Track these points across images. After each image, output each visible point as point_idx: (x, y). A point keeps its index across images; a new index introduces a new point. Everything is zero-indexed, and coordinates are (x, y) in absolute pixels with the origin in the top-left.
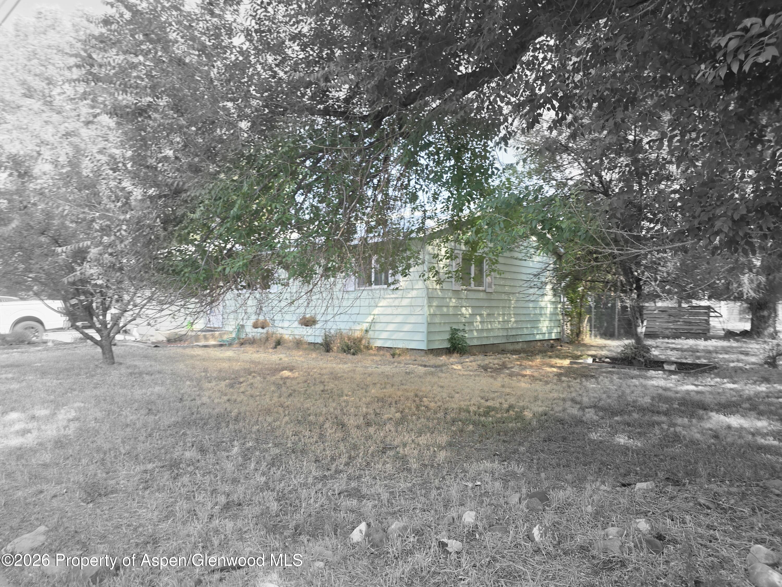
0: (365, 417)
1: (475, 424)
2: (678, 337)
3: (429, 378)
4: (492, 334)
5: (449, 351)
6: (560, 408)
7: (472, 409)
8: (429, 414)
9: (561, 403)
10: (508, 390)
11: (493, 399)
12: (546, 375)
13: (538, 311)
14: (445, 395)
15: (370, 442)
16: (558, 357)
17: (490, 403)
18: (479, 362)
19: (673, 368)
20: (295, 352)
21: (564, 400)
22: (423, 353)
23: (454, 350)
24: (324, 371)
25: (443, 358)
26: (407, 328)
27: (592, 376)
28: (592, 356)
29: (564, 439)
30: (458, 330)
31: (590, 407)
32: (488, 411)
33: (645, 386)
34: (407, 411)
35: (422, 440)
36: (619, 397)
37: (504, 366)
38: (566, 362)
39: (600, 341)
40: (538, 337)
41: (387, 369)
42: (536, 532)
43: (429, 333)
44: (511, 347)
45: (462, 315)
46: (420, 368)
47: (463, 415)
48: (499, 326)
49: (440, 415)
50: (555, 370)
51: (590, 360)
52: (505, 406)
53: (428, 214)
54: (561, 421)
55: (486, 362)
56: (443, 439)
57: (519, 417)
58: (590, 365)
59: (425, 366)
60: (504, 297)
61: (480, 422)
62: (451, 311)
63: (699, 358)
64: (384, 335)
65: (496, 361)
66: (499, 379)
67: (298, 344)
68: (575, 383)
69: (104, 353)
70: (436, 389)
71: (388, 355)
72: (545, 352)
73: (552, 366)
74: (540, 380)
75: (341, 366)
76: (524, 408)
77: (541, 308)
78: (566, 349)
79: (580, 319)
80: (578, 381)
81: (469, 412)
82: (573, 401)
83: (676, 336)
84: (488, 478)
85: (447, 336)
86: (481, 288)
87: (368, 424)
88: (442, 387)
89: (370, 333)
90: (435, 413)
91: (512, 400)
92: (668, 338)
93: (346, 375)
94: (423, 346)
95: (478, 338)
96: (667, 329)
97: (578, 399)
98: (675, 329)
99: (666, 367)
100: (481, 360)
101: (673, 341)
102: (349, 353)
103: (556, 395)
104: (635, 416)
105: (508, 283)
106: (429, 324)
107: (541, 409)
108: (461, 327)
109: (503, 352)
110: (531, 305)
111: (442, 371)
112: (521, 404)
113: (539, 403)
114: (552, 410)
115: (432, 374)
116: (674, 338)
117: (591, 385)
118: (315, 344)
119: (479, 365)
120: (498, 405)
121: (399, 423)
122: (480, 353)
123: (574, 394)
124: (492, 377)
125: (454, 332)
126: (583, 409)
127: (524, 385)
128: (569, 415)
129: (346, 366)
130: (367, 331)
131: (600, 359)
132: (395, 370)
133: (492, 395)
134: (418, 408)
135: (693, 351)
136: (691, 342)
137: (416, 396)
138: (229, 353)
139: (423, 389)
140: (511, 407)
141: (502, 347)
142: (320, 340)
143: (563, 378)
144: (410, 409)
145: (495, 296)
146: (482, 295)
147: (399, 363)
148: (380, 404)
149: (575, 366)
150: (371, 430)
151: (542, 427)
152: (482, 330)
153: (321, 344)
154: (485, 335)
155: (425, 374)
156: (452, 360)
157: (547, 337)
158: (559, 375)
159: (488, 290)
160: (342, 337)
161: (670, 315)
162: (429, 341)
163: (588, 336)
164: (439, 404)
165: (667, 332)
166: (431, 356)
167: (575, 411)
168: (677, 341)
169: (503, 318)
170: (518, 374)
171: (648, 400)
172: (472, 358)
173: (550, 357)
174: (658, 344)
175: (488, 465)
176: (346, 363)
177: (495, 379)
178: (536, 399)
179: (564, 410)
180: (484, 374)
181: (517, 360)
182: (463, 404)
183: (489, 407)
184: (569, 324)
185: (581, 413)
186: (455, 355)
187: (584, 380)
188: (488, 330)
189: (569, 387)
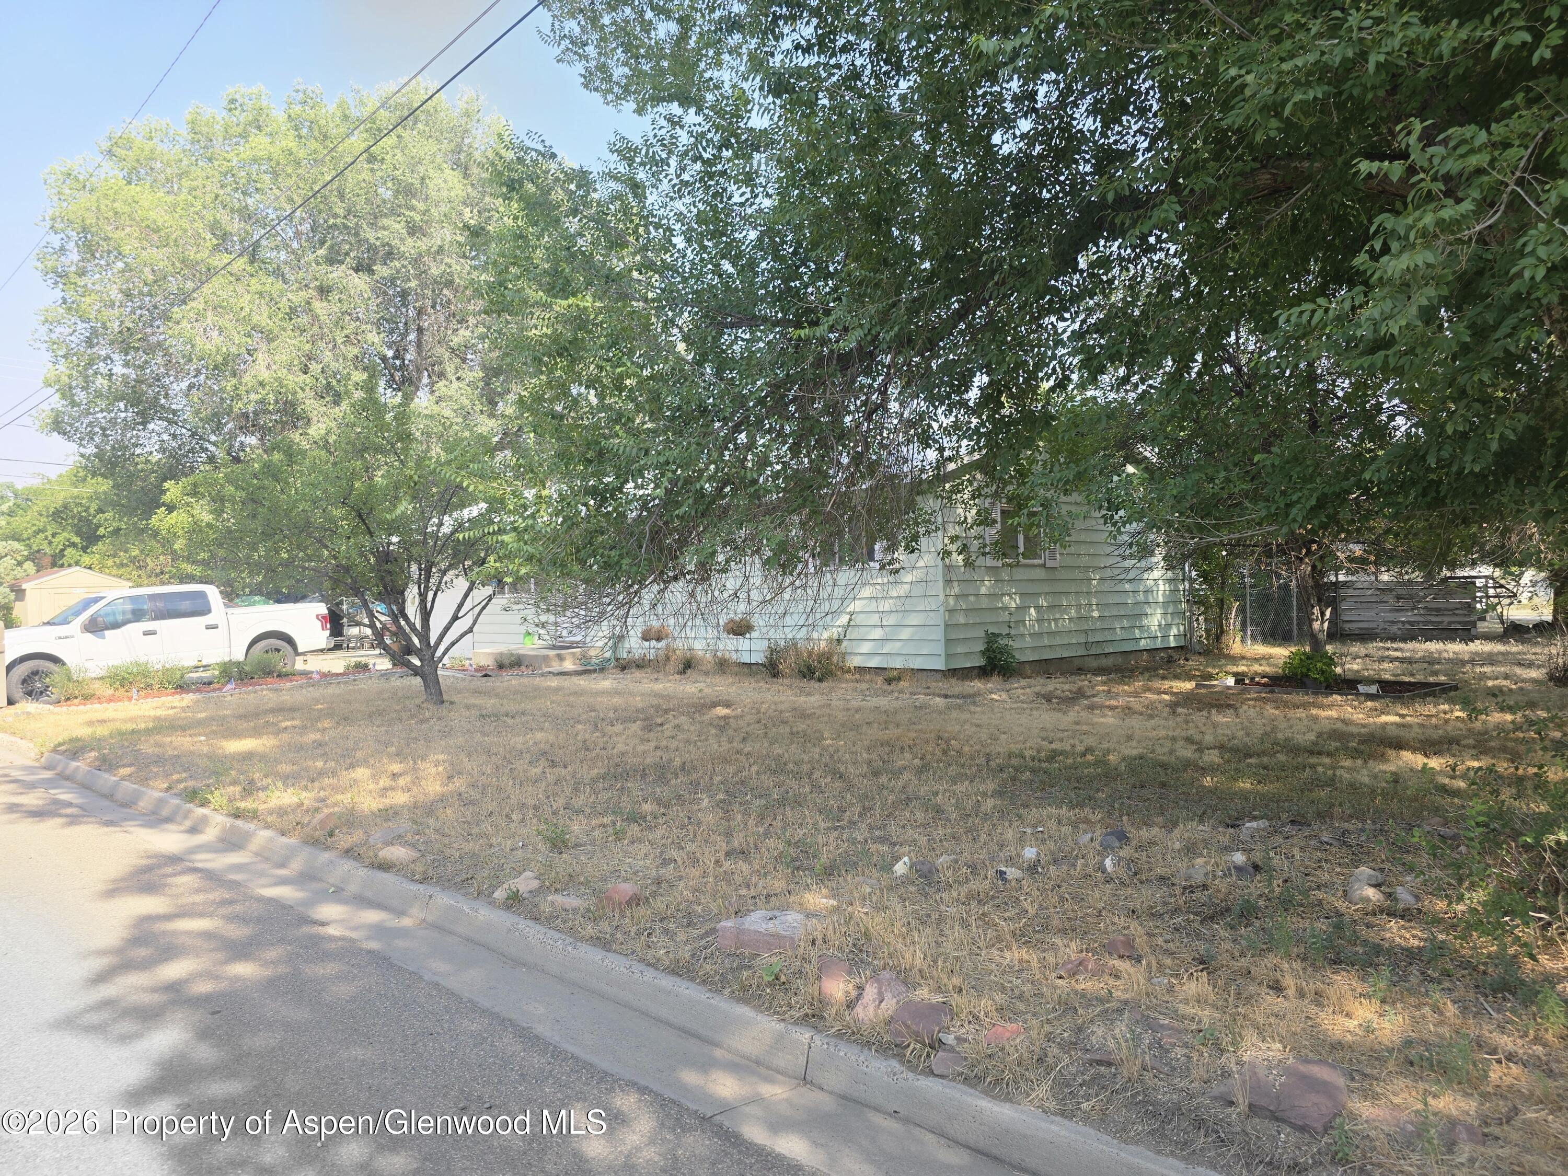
0: (869, 763)
1: (1033, 771)
2: (1413, 638)
3: (955, 714)
4: (1058, 641)
5: (984, 672)
6: (1166, 750)
7: (1028, 753)
8: (963, 760)
9: (1168, 744)
10: (1085, 728)
11: (1061, 740)
12: (1151, 706)
13: (1141, 597)
14: (984, 736)
15: (885, 793)
16: (1177, 677)
17: (1053, 746)
18: (1037, 689)
19: (1373, 689)
20: (718, 679)
21: (1174, 739)
22: (939, 676)
23: (993, 669)
24: (781, 707)
25: (977, 685)
26: (905, 634)
27: (1229, 706)
28: (1235, 675)
29: (1163, 785)
30: (999, 635)
31: (1214, 748)
32: (1053, 756)
33: (1315, 719)
34: (928, 757)
35: (959, 788)
36: (1266, 733)
37: (1080, 694)
38: (1189, 686)
39: (1261, 649)
40: (1143, 644)
41: (883, 702)
42: (1108, 863)
43: (948, 641)
44: (1094, 664)
45: (1005, 608)
46: (938, 699)
47: (1015, 762)
48: (1073, 627)
49: (982, 760)
50: (1167, 697)
51: (1231, 681)
52: (1080, 748)
53: (947, 454)
54: (1164, 766)
55: (1050, 688)
56: (990, 786)
57: (1101, 762)
58: (1229, 688)
59: (946, 696)
60: (1077, 574)
61: (1040, 769)
62: (985, 603)
63: (1435, 673)
64: (865, 648)
65: (1067, 687)
66: (1071, 713)
67: (722, 665)
68: (1199, 718)
69: (426, 686)
70: (969, 729)
71: (880, 680)
72: (1156, 669)
73: (1160, 693)
74: (1141, 714)
75: (803, 698)
76: (1108, 751)
77: (1147, 591)
78: (1194, 663)
79: (1221, 609)
80: (1205, 713)
81: (1024, 757)
82: (1189, 740)
83: (1409, 636)
84: (1052, 824)
85: (981, 647)
86: (1036, 561)
87: (876, 774)
88: (978, 726)
89: (845, 644)
90: (973, 759)
91: (1091, 741)
92: (1393, 639)
93: (818, 712)
94: (940, 665)
95: (1034, 648)
96: (1393, 622)
97: (1197, 737)
98: (1409, 622)
99: (1362, 688)
100: (1042, 685)
101: (1402, 645)
102: (811, 678)
103: (1162, 733)
104: (1281, 757)
105: (1083, 549)
106: (947, 626)
107: (1135, 752)
108: (1005, 631)
109: (1080, 671)
110: (1127, 587)
111: (974, 703)
112: (1105, 745)
113: (1134, 744)
114: (1153, 751)
115: (959, 707)
116: (1404, 640)
117: (1222, 718)
118: (749, 665)
119: (1038, 694)
120: (1068, 748)
121: (920, 771)
122: (1038, 673)
123: (1190, 732)
124: (1060, 710)
125: (991, 638)
126: (1200, 750)
127: (1110, 719)
128: (1177, 758)
129: (812, 699)
130: (839, 641)
131: (1252, 679)
132: (896, 704)
133: (1060, 735)
134: (945, 752)
135: (1431, 661)
136: (1433, 646)
137: (940, 738)
138: (606, 683)
139: (950, 728)
140: (1089, 750)
141: (1077, 662)
142: (758, 658)
143: (1180, 710)
144: (933, 754)
145: (1064, 575)
146: (1040, 574)
147: (901, 692)
148: (887, 749)
149: (1203, 691)
150: (884, 779)
151: (1132, 770)
152: (1039, 635)
153: (764, 665)
154: (1046, 642)
155: (948, 708)
156: (990, 685)
157: (1159, 644)
158: (1173, 706)
159: (1050, 564)
160: (798, 654)
161: (1399, 598)
162: (949, 656)
163: (1238, 639)
164: (977, 747)
165: (1394, 629)
166: (953, 681)
167: (1188, 753)
168: (1410, 645)
169: (1078, 611)
170: (1101, 707)
171: (1312, 737)
172: (1023, 682)
173: (1164, 678)
174: (1371, 651)
175: (1053, 811)
176: (809, 694)
177: (1065, 713)
178: (1130, 738)
179: (1171, 752)
180: (1046, 706)
181: (1104, 683)
182: (1015, 748)
183: (1053, 751)
184: (1201, 618)
185: (1197, 755)
186: (995, 678)
187: (1214, 711)
188: (1051, 634)
189: (1187, 722)
